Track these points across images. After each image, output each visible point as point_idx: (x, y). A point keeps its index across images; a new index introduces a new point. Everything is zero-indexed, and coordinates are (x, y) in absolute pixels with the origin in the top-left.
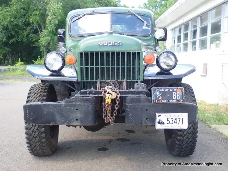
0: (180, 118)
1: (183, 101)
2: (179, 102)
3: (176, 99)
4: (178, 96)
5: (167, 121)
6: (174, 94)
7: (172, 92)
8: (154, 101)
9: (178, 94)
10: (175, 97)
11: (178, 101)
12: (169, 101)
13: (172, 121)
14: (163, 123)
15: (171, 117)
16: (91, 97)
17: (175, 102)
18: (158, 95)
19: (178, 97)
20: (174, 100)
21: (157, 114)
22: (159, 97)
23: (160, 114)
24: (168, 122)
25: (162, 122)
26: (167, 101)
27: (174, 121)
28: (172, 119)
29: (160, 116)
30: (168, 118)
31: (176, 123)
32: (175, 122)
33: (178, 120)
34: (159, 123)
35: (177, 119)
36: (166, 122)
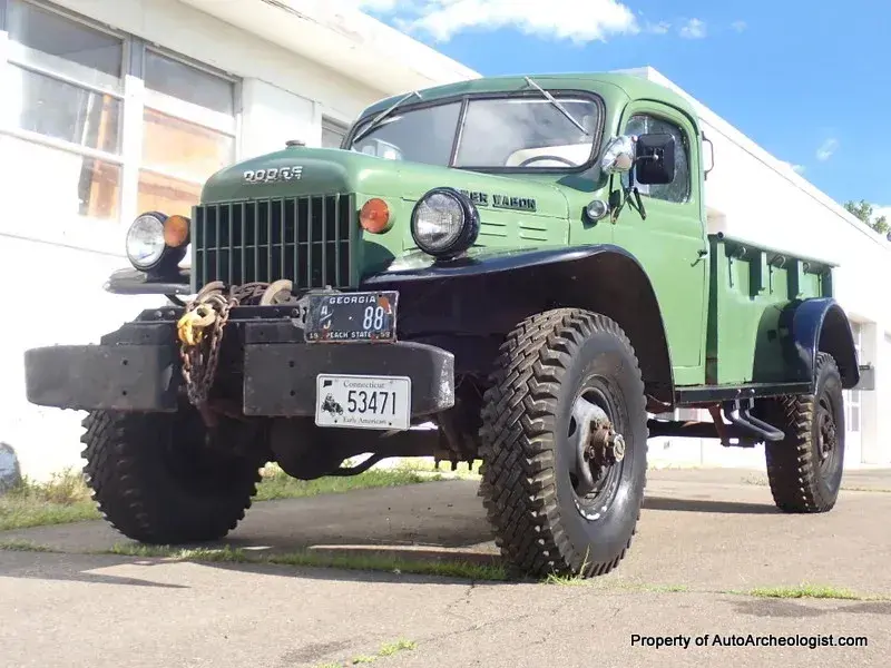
0: (386, 394)
1: (391, 335)
2: (380, 338)
3: (372, 327)
4: (377, 318)
5: (350, 400)
6: (369, 311)
7: (365, 305)
8: (308, 335)
9: (379, 314)
10: (368, 322)
11: (377, 333)
12: (350, 335)
13: (364, 401)
14: (339, 409)
15: (359, 390)
16: (155, 326)
17: (368, 338)
18: (324, 316)
19: (378, 321)
20: (364, 330)
21: (321, 379)
22: (326, 322)
23: (328, 377)
24: (352, 406)
25: (334, 405)
26: (346, 335)
27: (368, 402)
28: (363, 396)
29: (328, 383)
30: (351, 392)
31: (375, 408)
32: (372, 405)
33: (381, 399)
34: (327, 407)
35: (378, 396)
36: (345, 405)
